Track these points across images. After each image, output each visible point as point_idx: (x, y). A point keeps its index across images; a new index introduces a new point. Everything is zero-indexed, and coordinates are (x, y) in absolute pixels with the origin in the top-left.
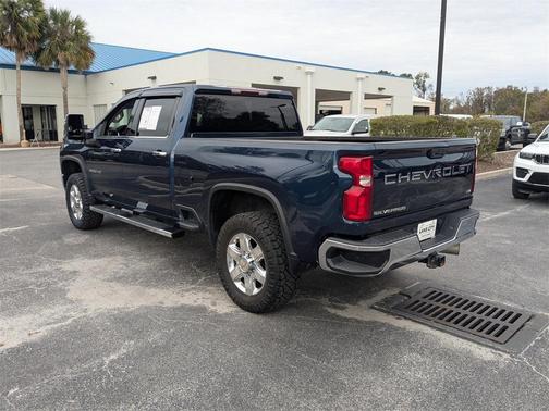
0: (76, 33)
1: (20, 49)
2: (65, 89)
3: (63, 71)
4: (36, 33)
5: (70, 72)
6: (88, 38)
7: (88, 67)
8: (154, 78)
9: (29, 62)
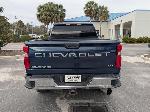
0: (105, 11)
1: (91, 17)
2: (101, 26)
3: (101, 21)
4: (95, 13)
5: (102, 21)
6: (108, 12)
7: (107, 20)
8: (121, 21)
9: (94, 20)
